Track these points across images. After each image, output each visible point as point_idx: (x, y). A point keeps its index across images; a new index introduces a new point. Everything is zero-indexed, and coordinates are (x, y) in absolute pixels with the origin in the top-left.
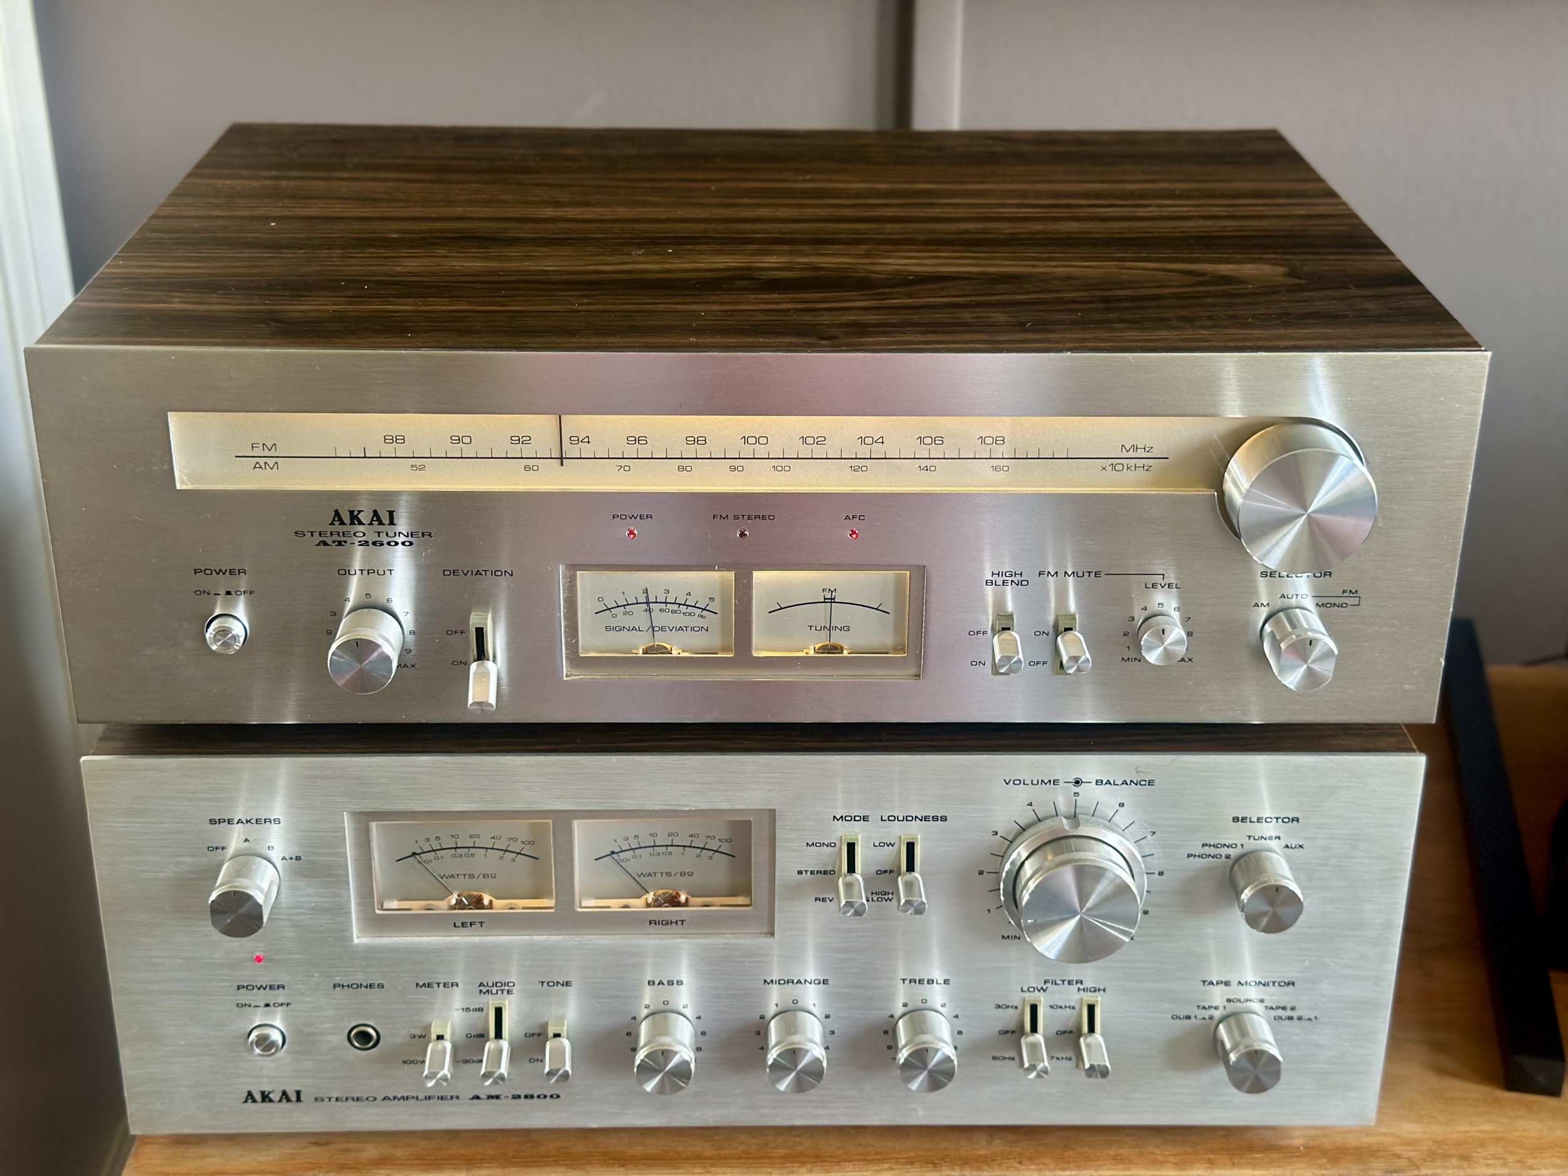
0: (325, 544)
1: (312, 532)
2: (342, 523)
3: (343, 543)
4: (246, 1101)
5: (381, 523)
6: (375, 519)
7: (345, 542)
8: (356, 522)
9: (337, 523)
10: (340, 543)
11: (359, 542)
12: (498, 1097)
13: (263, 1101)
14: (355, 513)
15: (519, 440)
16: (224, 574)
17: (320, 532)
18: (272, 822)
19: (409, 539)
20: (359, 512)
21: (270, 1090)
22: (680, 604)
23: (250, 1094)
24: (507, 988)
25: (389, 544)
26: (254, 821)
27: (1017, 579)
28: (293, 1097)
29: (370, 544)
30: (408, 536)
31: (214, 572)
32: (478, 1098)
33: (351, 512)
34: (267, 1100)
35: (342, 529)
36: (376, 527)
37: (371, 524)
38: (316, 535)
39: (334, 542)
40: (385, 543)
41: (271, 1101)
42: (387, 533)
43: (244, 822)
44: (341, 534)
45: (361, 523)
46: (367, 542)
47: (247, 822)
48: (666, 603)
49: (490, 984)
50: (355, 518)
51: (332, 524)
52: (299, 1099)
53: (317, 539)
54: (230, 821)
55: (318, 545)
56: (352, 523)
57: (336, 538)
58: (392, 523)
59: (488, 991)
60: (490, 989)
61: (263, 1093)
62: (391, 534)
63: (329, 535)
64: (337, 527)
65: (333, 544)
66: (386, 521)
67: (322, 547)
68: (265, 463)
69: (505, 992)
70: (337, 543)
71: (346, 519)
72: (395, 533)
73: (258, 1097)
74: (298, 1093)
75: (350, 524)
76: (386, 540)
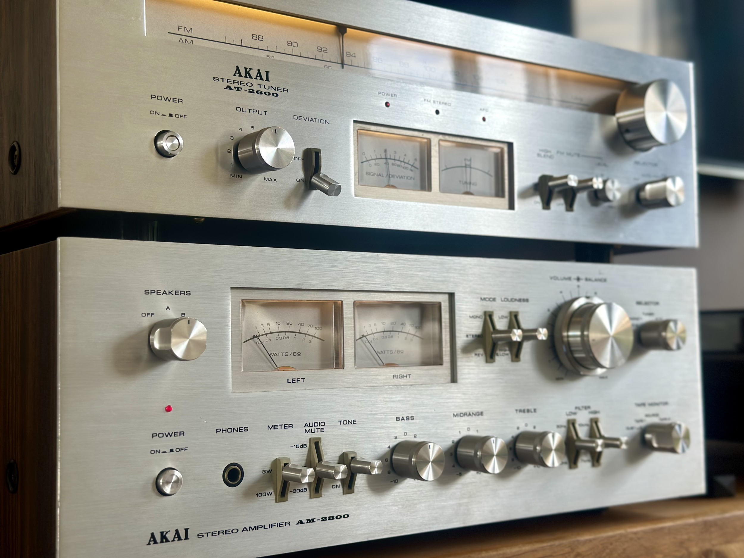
0: (230, 88)
1: (223, 79)
2: (240, 75)
3: (240, 89)
4: (149, 544)
5: (261, 79)
6: (258, 75)
7: (241, 89)
8: (248, 76)
9: (237, 75)
10: (238, 90)
11: (249, 90)
12: (313, 520)
13: (162, 542)
14: (248, 70)
15: (321, 49)
16: (169, 101)
17: (228, 80)
18: (186, 293)
19: (277, 92)
20: (250, 69)
21: (167, 531)
22: (401, 161)
23: (153, 535)
24: (321, 427)
25: (265, 93)
26: (173, 293)
27: (549, 154)
28: (183, 536)
29: (255, 92)
30: (275, 90)
31: (163, 99)
32: (301, 522)
33: (246, 69)
34: (164, 541)
35: (240, 79)
36: (259, 81)
37: (256, 78)
38: (225, 81)
39: (235, 88)
40: (263, 93)
41: (167, 541)
42: (264, 86)
43: (168, 293)
44: (239, 83)
45: (251, 77)
46: (253, 90)
47: (169, 293)
48: (395, 160)
49: (311, 425)
50: (247, 74)
51: (235, 75)
52: (187, 538)
53: (226, 84)
54: (158, 292)
55: (226, 88)
56: (246, 77)
57: (236, 85)
58: (267, 80)
59: (310, 430)
60: (311, 428)
61: (162, 533)
62: (267, 87)
63: (232, 82)
64: (237, 78)
65: (235, 89)
66: (264, 77)
67: (228, 90)
68: (186, 40)
69: (319, 430)
70: (236, 89)
71: (243, 73)
72: (269, 86)
73: (158, 539)
74: (187, 530)
75: (245, 77)
76: (264, 91)
